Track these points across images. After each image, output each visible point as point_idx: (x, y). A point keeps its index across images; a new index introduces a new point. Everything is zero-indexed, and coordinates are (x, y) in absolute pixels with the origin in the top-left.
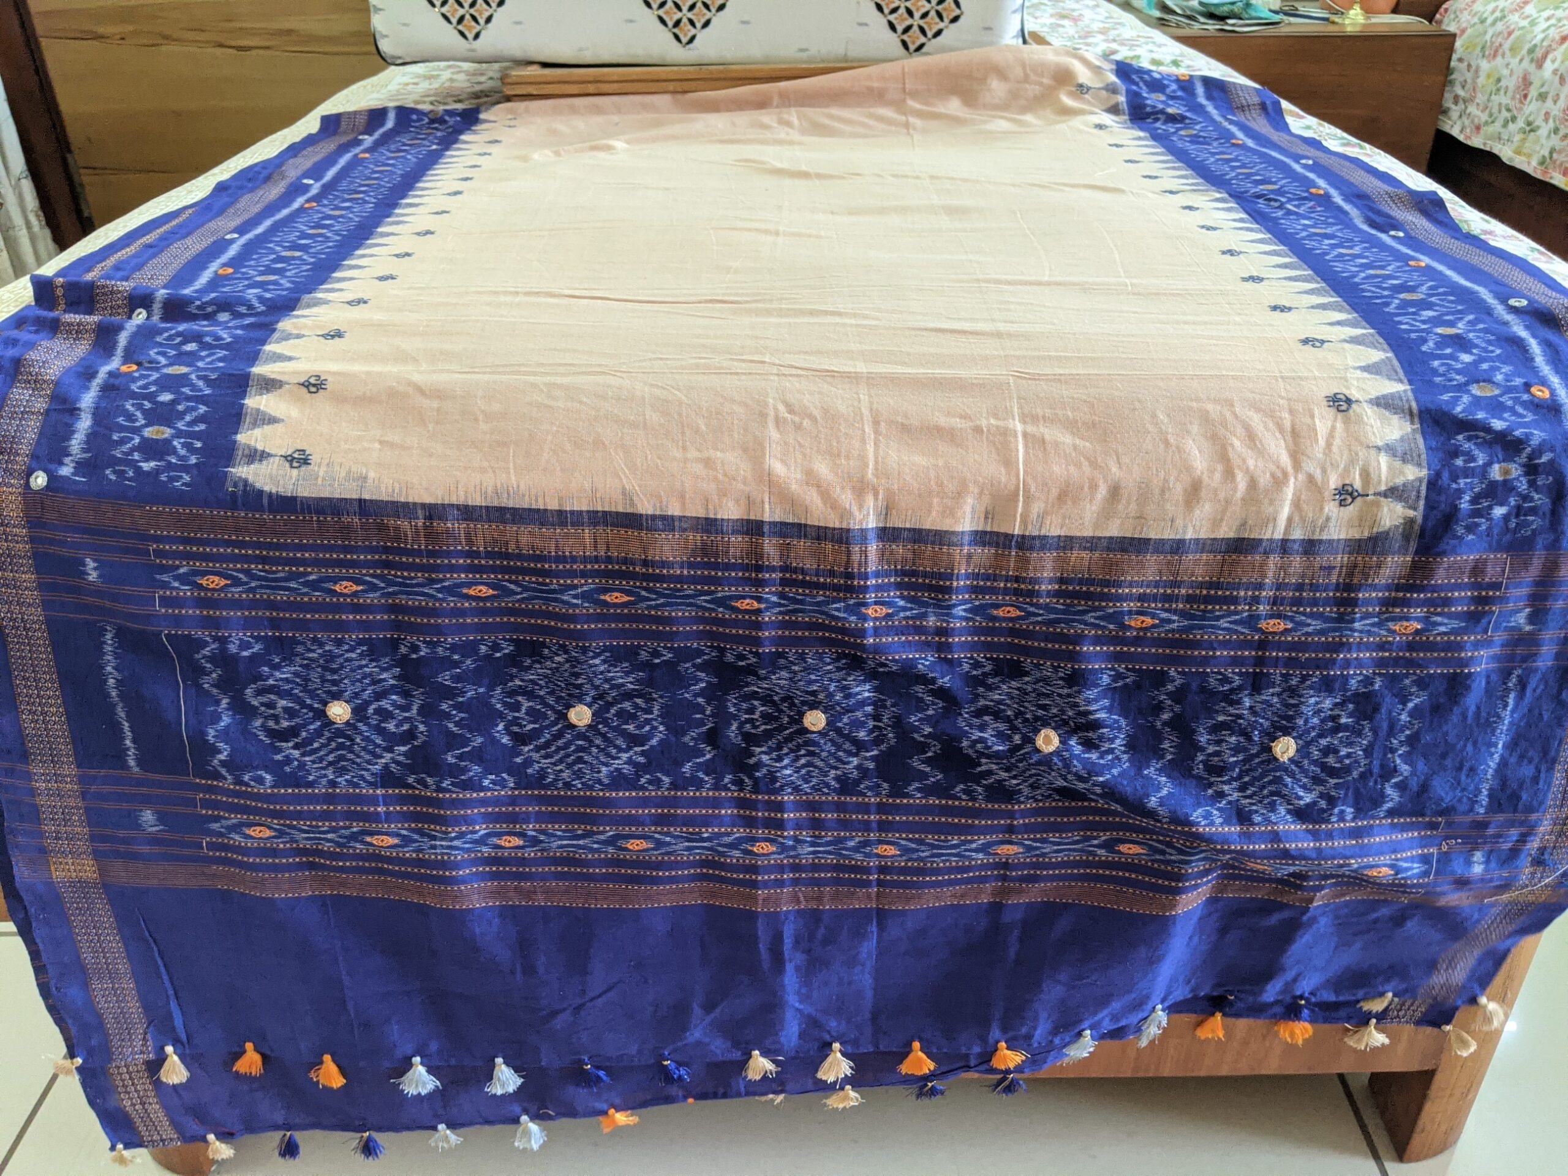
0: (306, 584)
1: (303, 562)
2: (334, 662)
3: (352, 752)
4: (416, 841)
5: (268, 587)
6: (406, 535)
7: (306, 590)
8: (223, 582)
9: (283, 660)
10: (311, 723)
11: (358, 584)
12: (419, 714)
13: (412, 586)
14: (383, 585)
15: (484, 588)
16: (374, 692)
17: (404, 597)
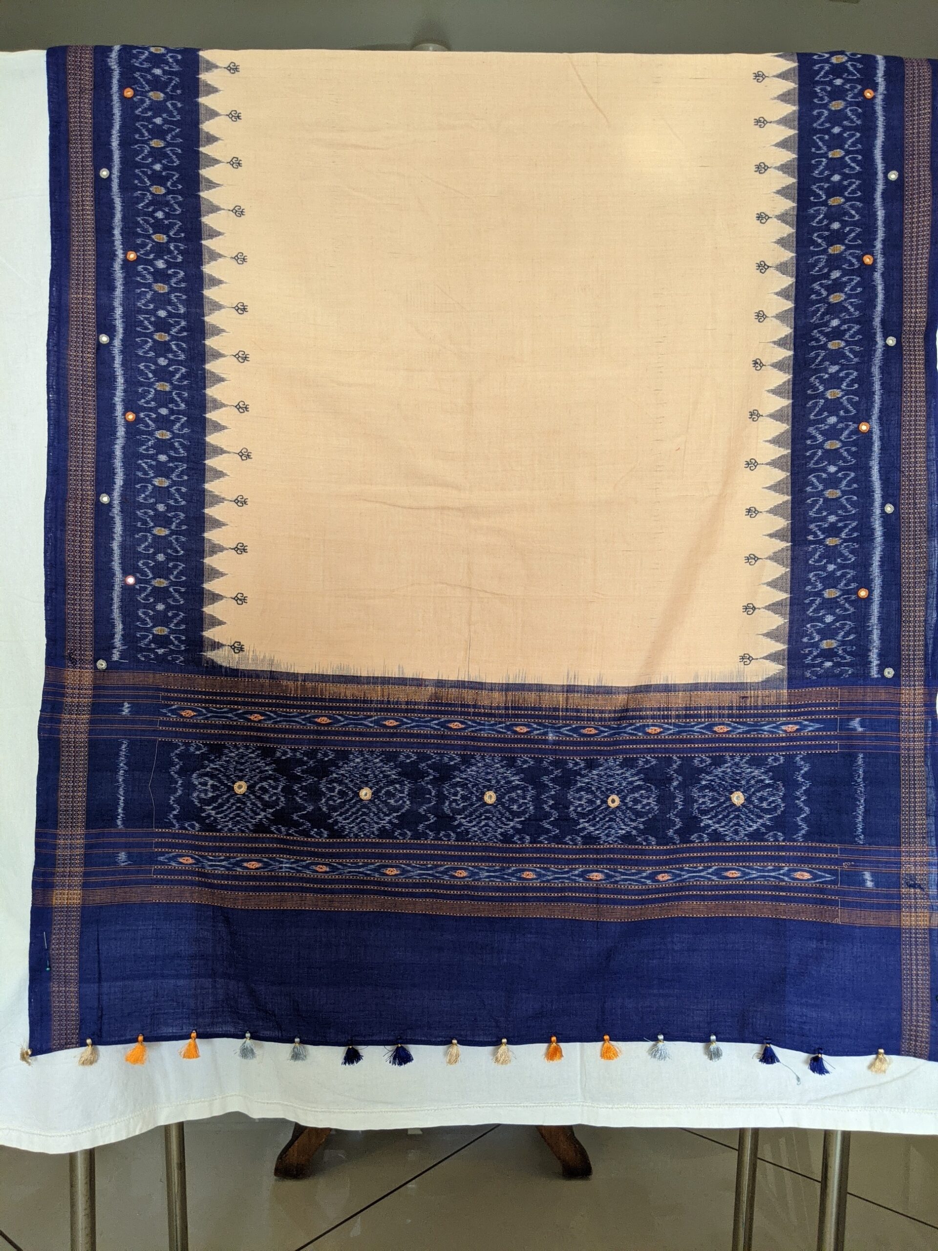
0: (236, 715)
1: (237, 703)
2: (243, 758)
3: (244, 811)
4: (271, 865)
5: (216, 717)
6: (291, 690)
7: (236, 718)
8: (193, 714)
9: (216, 758)
10: (224, 794)
11: (262, 716)
12: (282, 791)
13: (290, 717)
14: (275, 716)
15: (326, 719)
16: (260, 777)
17: (285, 723)
